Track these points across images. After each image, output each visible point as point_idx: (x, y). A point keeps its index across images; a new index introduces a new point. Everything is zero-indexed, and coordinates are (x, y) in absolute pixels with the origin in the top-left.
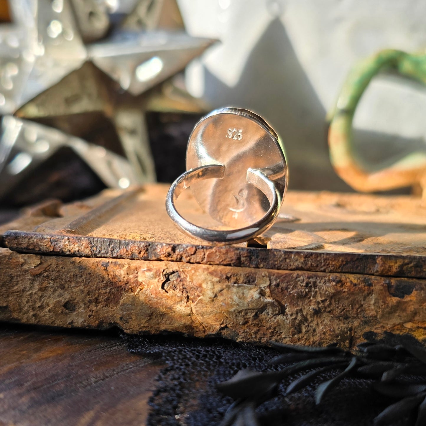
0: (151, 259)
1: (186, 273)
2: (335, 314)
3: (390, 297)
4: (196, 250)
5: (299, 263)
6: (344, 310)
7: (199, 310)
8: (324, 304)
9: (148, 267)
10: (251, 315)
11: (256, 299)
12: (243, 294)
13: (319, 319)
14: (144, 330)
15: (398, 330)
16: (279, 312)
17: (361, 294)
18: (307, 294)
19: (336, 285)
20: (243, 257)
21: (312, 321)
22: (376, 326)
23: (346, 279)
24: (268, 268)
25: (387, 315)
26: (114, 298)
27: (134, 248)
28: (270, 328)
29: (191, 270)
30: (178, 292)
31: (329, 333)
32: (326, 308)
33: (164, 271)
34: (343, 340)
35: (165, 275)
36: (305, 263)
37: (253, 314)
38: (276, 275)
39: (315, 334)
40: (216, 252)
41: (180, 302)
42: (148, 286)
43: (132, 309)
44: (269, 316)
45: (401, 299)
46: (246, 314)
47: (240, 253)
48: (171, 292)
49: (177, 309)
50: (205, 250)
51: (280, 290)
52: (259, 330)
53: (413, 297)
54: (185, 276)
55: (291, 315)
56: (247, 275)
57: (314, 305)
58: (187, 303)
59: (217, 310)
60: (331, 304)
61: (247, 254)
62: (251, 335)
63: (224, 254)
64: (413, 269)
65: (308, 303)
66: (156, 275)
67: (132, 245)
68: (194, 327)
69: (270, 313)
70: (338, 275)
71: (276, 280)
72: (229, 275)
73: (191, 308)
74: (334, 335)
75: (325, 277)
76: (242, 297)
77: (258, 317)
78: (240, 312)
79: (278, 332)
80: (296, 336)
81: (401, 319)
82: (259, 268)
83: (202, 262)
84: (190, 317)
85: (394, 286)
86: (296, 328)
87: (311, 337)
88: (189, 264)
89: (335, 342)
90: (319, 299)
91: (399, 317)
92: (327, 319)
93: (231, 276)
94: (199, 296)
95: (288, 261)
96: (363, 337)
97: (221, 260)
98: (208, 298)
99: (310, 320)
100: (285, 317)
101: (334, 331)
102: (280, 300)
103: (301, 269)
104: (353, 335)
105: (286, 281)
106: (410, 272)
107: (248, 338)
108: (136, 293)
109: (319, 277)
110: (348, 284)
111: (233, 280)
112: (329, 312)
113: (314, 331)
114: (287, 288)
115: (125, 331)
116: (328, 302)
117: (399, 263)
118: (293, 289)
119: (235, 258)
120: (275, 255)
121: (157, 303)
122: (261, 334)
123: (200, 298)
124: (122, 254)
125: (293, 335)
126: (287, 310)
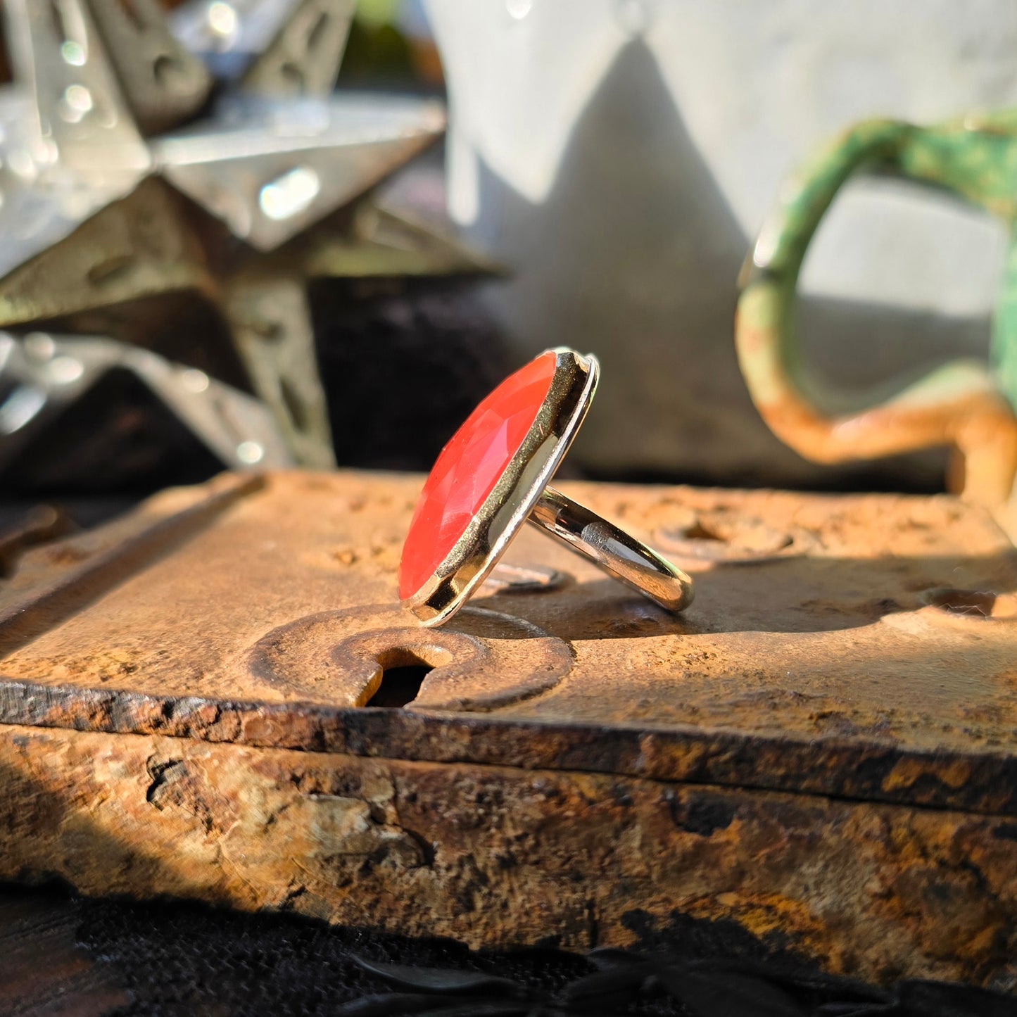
0: (121, 731)
1: (200, 766)
2: (550, 868)
3: (678, 832)
4: (220, 711)
5: (460, 746)
6: (569, 859)
7: (236, 852)
8: (521, 845)
9: (113, 751)
10: (353, 868)
11: (360, 833)
12: (332, 818)
13: (513, 879)
14: (119, 889)
15: (704, 908)
16: (418, 861)
17: (606, 825)
18: (481, 820)
19: (546, 801)
20: (329, 731)
21: (498, 884)
22: (651, 899)
23: (570, 787)
24: (391, 758)
25: (674, 875)
26: (48, 816)
27: (78, 706)
28: (399, 898)
29: (210, 760)
30: (185, 811)
31: (538, 913)
32: (526, 854)
33: (149, 758)
34: (574, 928)
35: (154, 769)
36: (473, 746)
37: (359, 865)
38: (408, 774)
39: (506, 913)
40: (265, 717)
41: (191, 830)
42: (117, 792)
43: (88, 844)
44: (398, 870)
45: (706, 838)
46: (343, 864)
47: (320, 721)
48: (168, 810)
49: (187, 849)
50: (240, 713)
51: (419, 810)
52: (377, 901)
53: (732, 834)
54: (198, 773)
55: (449, 868)
56: (341, 774)
57: (499, 846)
58: (207, 833)
59: (277, 852)
60: (538, 844)
61: (338, 723)
62: (362, 912)
63: (283, 723)
64: (731, 766)
65: (487, 841)
66: (132, 769)
67: (73, 698)
68: (230, 888)
69: (398, 862)
70: (552, 776)
71: (408, 785)
72: (298, 774)
73: (219, 847)
74: (551, 918)
75: (521, 780)
76: (329, 827)
77: (371, 870)
78: (328, 860)
79: (423, 908)
80: (462, 917)
81: (708, 884)
82: (368, 756)
83: (236, 741)
84: (217, 865)
85: (688, 806)
86: (459, 900)
87: (498, 920)
88: (207, 744)
89: (554, 933)
90: (511, 833)
91: (704, 882)
92: (532, 881)
93: (303, 776)
94: (233, 819)
95: (434, 740)
96: (622, 924)
97: (277, 739)
98: (253, 825)
99: (493, 880)
100: (434, 873)
101: (549, 908)
102: (420, 831)
103: (467, 760)
104: (597, 917)
105: (432, 789)
106: (725, 773)
107: (354, 917)
108: (92, 809)
109: (508, 780)
110: (575, 800)
111: (308, 784)
112: (536, 863)
113: (505, 905)
114: (435, 806)
115: (81, 890)
116: (530, 842)
117: (696, 750)
118: (448, 808)
119: (308, 732)
120: (403, 726)
121: (139, 834)
122: (382, 908)
123: (235, 824)
124: (55, 718)
125: (456, 915)
126: (438, 857)
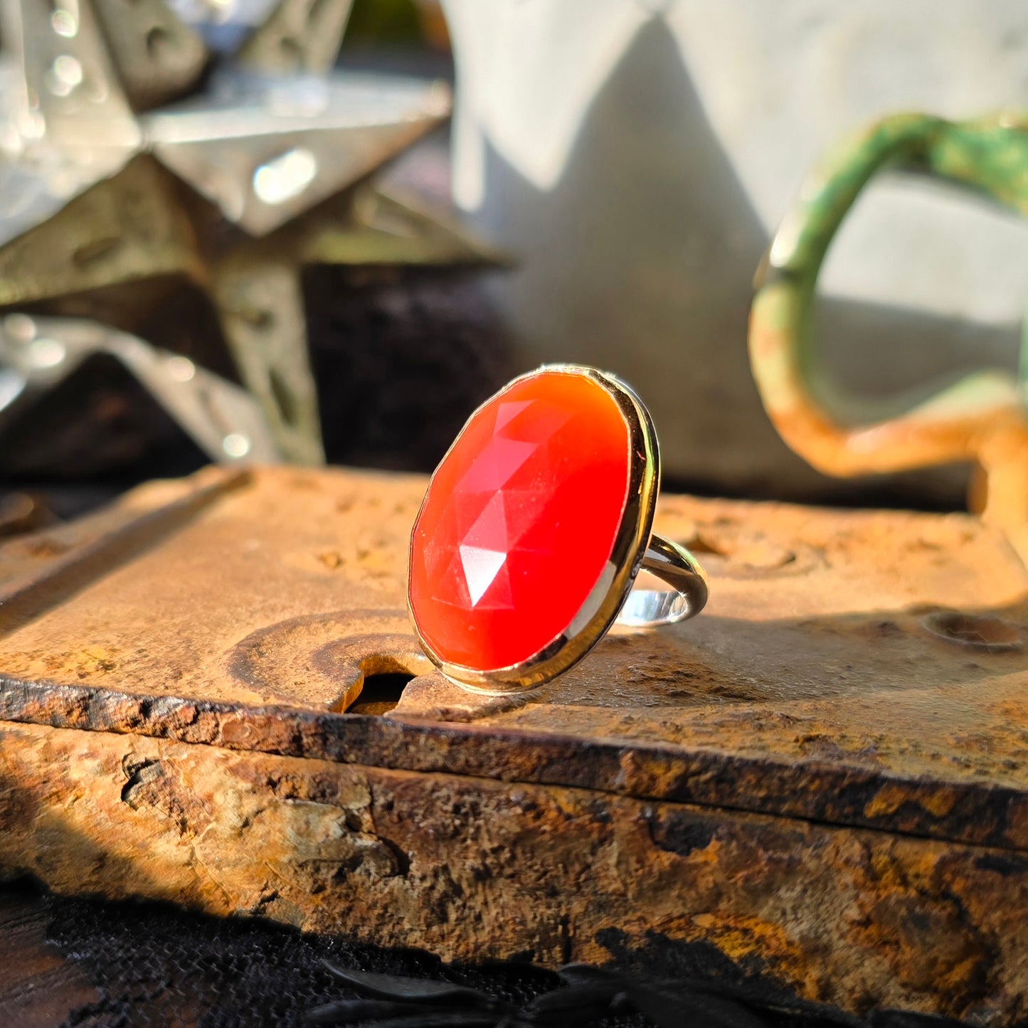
0: (98, 729)
1: (176, 766)
2: (524, 882)
3: (656, 851)
4: (198, 713)
5: (438, 755)
6: (545, 873)
7: (209, 854)
8: (497, 858)
9: (89, 748)
10: (327, 874)
11: (335, 840)
12: (307, 823)
13: (487, 891)
14: (91, 889)
15: (679, 929)
16: (393, 870)
17: (582, 840)
18: (457, 832)
19: (524, 814)
20: (307, 736)
21: (472, 896)
22: (627, 918)
23: (548, 801)
24: (369, 765)
25: (650, 894)
26: (22, 812)
27: (55, 702)
28: (371, 907)
29: (187, 761)
30: (160, 811)
31: (512, 927)
32: (502, 867)
33: (126, 757)
34: (547, 944)
35: (129, 768)
36: (451, 756)
37: (333, 872)
38: (385, 782)
39: (480, 926)
40: (243, 720)
41: (165, 831)
42: (91, 791)
43: (61, 842)
44: (372, 878)
45: (683, 857)
46: (317, 870)
47: (298, 725)
48: (143, 810)
49: (160, 850)
50: (218, 714)
51: (395, 819)
52: (350, 909)
53: (710, 855)
54: (174, 774)
55: (423, 879)
56: (317, 780)
57: (475, 858)
58: (181, 835)
59: (251, 856)
60: (513, 857)
61: (316, 728)
62: (334, 919)
63: (261, 727)
64: (712, 786)
65: (461, 852)
66: (107, 768)
67: (51, 694)
68: (202, 891)
69: (373, 871)
70: (530, 789)
71: (385, 794)
72: (275, 778)
73: (193, 849)
74: (524, 933)
75: (499, 792)
76: (305, 832)
77: (345, 877)
78: (302, 866)
79: (395, 917)
80: (435, 928)
81: (684, 905)
82: (347, 763)
83: (213, 743)
84: (190, 867)
85: (666, 826)
86: (433, 911)
87: (471, 932)
88: (184, 746)
89: (528, 948)
90: (487, 846)
91: (681, 902)
92: (507, 894)
93: (279, 779)
94: (208, 822)
95: (412, 749)
96: (596, 942)
97: (255, 742)
98: (227, 828)
99: (467, 892)
100: (408, 883)
101: (523, 922)
102: (396, 840)
103: (445, 770)
104: (571, 933)
105: (409, 798)
106: (705, 793)
107: (327, 925)
108: (66, 806)
109: (486, 792)
110: (553, 814)
111: (285, 788)
112: (511, 876)
113: (478, 918)
114: (411, 815)
115: (52, 888)
116: (506, 855)
117: (677, 769)
118: (425, 818)
119: (286, 736)
120: (381, 734)
121: (113, 833)
122: (356, 917)
123: (210, 827)
124: (31, 713)
125: (429, 926)
126: (413, 866)
